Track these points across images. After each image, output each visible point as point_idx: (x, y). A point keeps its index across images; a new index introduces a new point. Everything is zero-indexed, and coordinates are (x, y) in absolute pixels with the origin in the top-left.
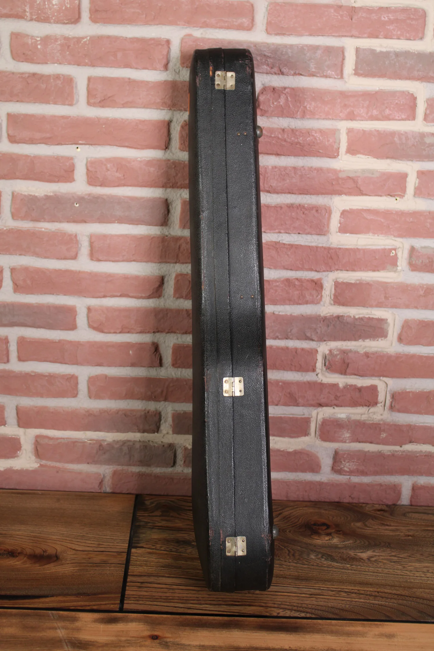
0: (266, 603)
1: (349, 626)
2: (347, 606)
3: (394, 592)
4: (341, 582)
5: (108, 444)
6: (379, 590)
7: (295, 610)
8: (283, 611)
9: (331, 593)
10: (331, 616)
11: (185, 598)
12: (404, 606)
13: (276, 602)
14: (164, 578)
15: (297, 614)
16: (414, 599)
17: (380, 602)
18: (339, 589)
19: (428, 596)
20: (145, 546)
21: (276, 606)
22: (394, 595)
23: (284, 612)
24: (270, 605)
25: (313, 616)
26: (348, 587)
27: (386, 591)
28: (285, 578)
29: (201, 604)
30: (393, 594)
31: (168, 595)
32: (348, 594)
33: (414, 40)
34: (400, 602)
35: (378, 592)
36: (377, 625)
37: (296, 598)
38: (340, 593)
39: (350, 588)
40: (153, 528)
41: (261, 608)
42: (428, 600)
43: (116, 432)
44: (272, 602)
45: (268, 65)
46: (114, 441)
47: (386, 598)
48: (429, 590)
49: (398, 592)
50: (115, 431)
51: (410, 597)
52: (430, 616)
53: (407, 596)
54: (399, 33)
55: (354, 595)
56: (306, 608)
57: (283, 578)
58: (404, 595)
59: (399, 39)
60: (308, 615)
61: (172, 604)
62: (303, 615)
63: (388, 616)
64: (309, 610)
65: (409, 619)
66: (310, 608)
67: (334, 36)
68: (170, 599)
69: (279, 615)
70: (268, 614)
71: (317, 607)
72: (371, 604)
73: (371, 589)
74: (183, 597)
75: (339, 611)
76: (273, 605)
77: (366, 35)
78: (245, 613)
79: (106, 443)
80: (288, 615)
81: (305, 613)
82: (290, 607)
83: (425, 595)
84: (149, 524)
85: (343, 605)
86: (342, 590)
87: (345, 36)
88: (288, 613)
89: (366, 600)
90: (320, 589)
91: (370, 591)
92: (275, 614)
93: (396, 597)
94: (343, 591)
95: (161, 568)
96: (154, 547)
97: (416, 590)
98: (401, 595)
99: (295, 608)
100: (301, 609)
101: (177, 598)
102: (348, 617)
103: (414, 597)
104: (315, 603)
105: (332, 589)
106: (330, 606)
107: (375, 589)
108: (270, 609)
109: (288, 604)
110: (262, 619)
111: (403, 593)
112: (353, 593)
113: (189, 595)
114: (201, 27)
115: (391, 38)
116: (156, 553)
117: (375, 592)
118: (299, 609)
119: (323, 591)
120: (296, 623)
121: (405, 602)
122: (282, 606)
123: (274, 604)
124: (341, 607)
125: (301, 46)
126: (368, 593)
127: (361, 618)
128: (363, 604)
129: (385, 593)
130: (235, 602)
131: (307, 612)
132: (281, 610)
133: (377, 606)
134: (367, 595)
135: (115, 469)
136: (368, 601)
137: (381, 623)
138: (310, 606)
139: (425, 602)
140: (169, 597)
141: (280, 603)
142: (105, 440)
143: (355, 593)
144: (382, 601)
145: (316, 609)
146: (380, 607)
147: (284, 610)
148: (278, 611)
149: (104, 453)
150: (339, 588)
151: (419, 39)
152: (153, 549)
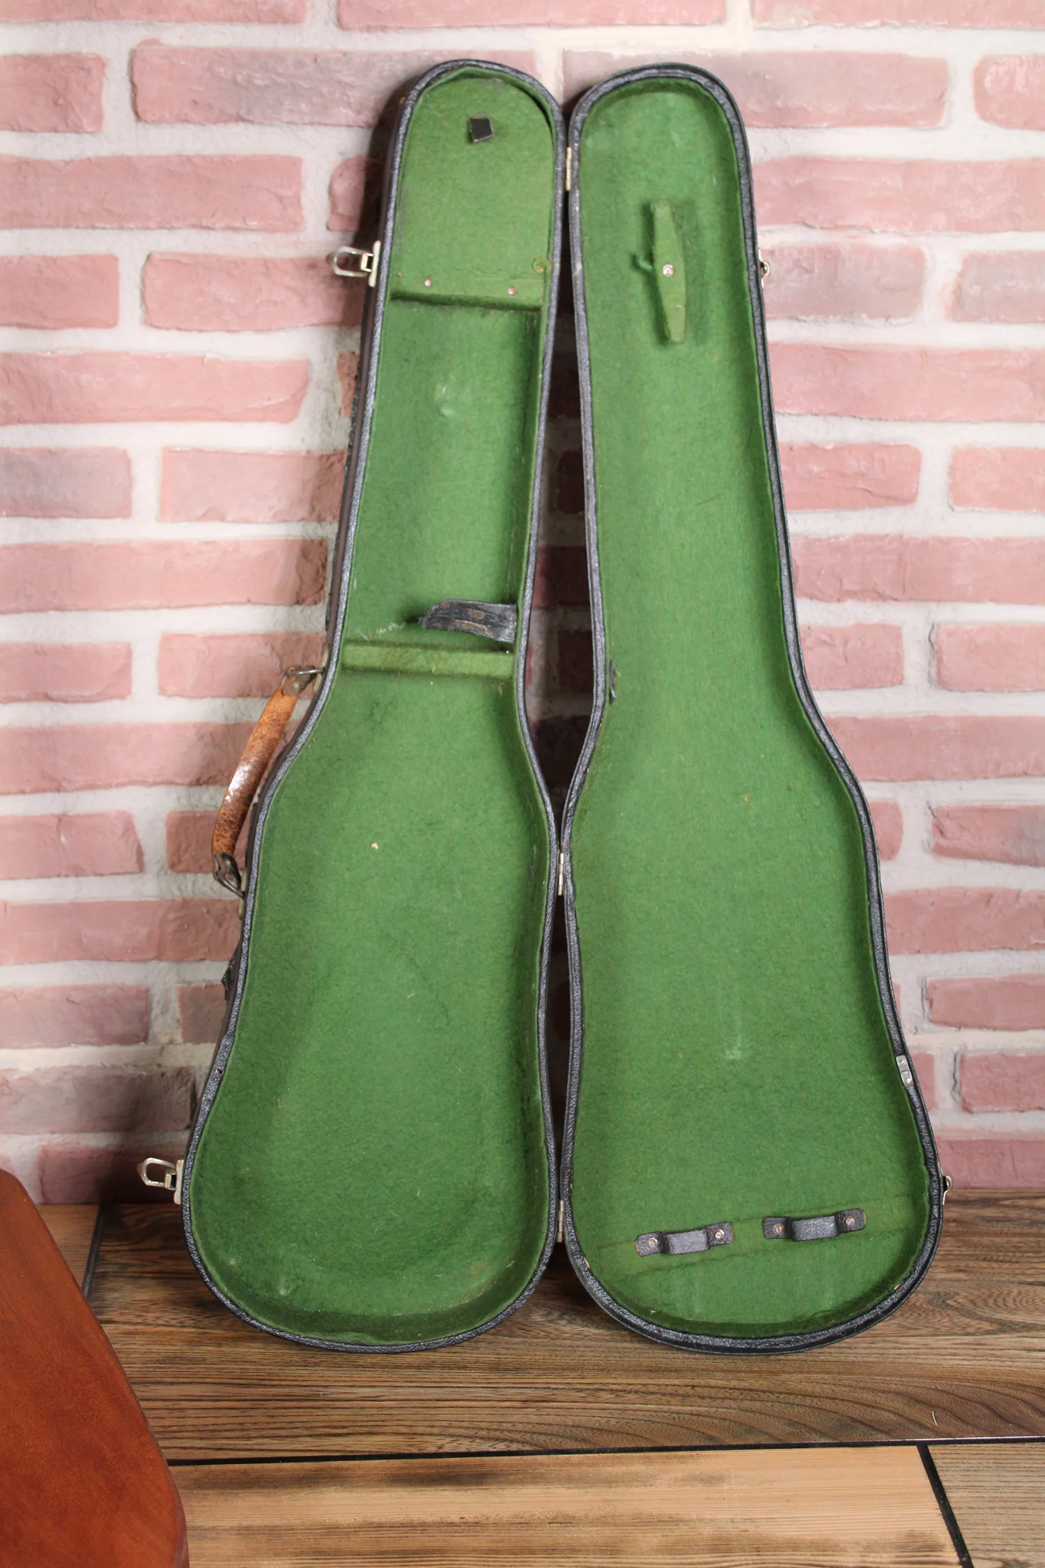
0: (410, 1426)
1: (613, 1465)
2: (613, 1422)
3: (735, 1383)
4: (602, 1370)
5: (22, 1079)
6: (696, 1382)
7: (482, 1438)
8: (452, 1441)
9: (575, 1395)
10: (570, 1445)
11: (211, 1428)
12: (754, 1412)
13: (437, 1423)
14: (159, 1387)
15: (486, 1447)
16: (781, 1396)
17: (695, 1409)
18: (597, 1386)
19: (818, 1389)
20: (116, 1319)
21: (435, 1430)
22: (731, 1391)
23: (455, 1444)
24: (420, 1430)
25: (527, 1448)
26: (619, 1381)
27: (713, 1382)
28: (465, 1368)
29: (249, 1438)
30: (731, 1389)
31: (166, 1422)
32: (617, 1396)
33: (702, 25)
34: (747, 1404)
35: (693, 1387)
36: (682, 1457)
37: (487, 1411)
38: (597, 1394)
39: (624, 1381)
40: (139, 1277)
41: (400, 1438)
42: (816, 1397)
43: (40, 1046)
44: (427, 1423)
45: (349, 105)
46: (37, 1070)
47: (711, 1398)
48: (820, 1376)
49: (743, 1384)
50: (37, 1043)
51: (771, 1392)
52: (814, 1430)
53: (764, 1392)
54: (663, 9)
55: (631, 1396)
56: (510, 1431)
57: (459, 1368)
58: (757, 1390)
59: (664, 24)
60: (514, 1447)
61: (177, 1443)
62: (501, 1447)
63: (711, 1438)
64: (518, 1436)
65: (763, 1440)
66: (520, 1432)
67: (505, 26)
68: (173, 1432)
69: (441, 1451)
70: (414, 1450)
71: (538, 1426)
72: (672, 1413)
73: (676, 1382)
74: (206, 1425)
75: (590, 1434)
76: (429, 1430)
77: (583, 21)
78: (358, 1451)
79: (16, 1077)
80: (463, 1449)
81: (507, 1443)
82: (472, 1432)
83: (809, 1388)
84: (130, 1269)
85: (603, 1421)
86: (604, 1387)
87: (534, 25)
88: (464, 1446)
89: (661, 1406)
90: (549, 1388)
91: (674, 1385)
92: (432, 1449)
93: (737, 1393)
94: (605, 1390)
95: (154, 1365)
96: (139, 1320)
97: (788, 1376)
98: (750, 1390)
99: (484, 1433)
100: (498, 1434)
101: (191, 1428)
102: (612, 1446)
103: (781, 1393)
104: (534, 1419)
105: (579, 1386)
106: (570, 1423)
107: (687, 1381)
108: (419, 1438)
109: (466, 1424)
110: (397, 1462)
111: (756, 1386)
112: (630, 1392)
113: (219, 1421)
114: (180, 21)
115: (646, 24)
116: (144, 1333)
117: (686, 1386)
118: (492, 1434)
119: (556, 1392)
120: (481, 1465)
121: (758, 1404)
122: (451, 1431)
123: (433, 1426)
124: (597, 1425)
125: (427, 54)
126: (669, 1389)
127: (644, 1444)
128: (654, 1414)
129: (711, 1387)
130: (335, 1427)
131: (512, 1441)
132: (448, 1440)
133: (687, 1417)
134: (664, 1395)
135: (45, 1143)
136: (666, 1408)
137: (694, 1453)
138: (520, 1427)
139: (808, 1401)
140: (171, 1426)
141: (445, 1424)
142: (16, 1070)
143: (636, 1392)
144: (700, 1406)
145: (534, 1433)
146: (695, 1418)
147: (455, 1438)
148: (440, 1443)
149: (15, 1103)
150: (596, 1383)
151: (713, 23)
152: (138, 1324)
